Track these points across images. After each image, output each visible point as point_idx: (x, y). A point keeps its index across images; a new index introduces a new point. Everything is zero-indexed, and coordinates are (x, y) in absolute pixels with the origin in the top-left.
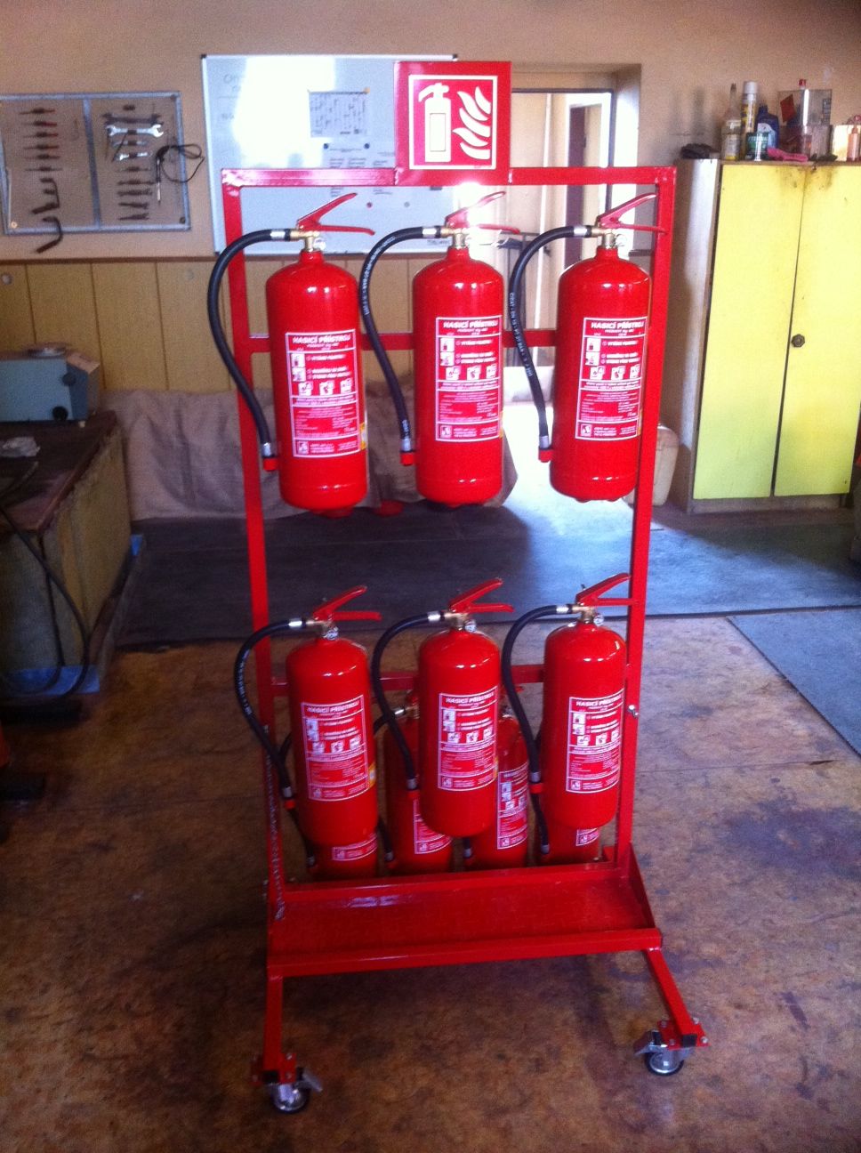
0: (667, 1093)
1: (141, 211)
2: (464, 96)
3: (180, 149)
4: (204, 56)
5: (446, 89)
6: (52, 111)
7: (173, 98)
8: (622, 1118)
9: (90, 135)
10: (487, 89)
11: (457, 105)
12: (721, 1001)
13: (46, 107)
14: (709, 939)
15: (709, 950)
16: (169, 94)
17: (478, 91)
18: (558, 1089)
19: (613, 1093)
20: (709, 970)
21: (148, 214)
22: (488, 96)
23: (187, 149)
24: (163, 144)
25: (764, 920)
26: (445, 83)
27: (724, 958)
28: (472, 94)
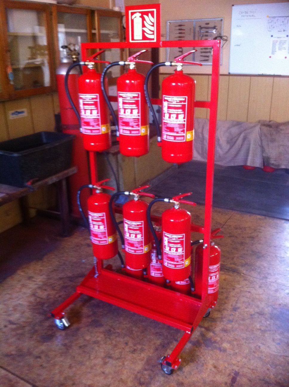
0: (162, 379)
1: (207, 58)
2: (145, 16)
3: (221, 37)
4: (233, 5)
5: (140, 15)
6: (184, 25)
7: (222, 20)
8: (140, 378)
9: (194, 33)
10: (152, 13)
11: (143, 19)
12: (211, 362)
13: (182, 24)
14: (229, 342)
15: (226, 345)
16: (220, 19)
17: (150, 15)
18: (132, 360)
19: (146, 370)
20: (218, 352)
21: (209, 59)
22: (153, 16)
23: (223, 37)
24: (216, 36)
25: (257, 345)
26: (140, 12)
27: (228, 350)
28: (148, 15)
